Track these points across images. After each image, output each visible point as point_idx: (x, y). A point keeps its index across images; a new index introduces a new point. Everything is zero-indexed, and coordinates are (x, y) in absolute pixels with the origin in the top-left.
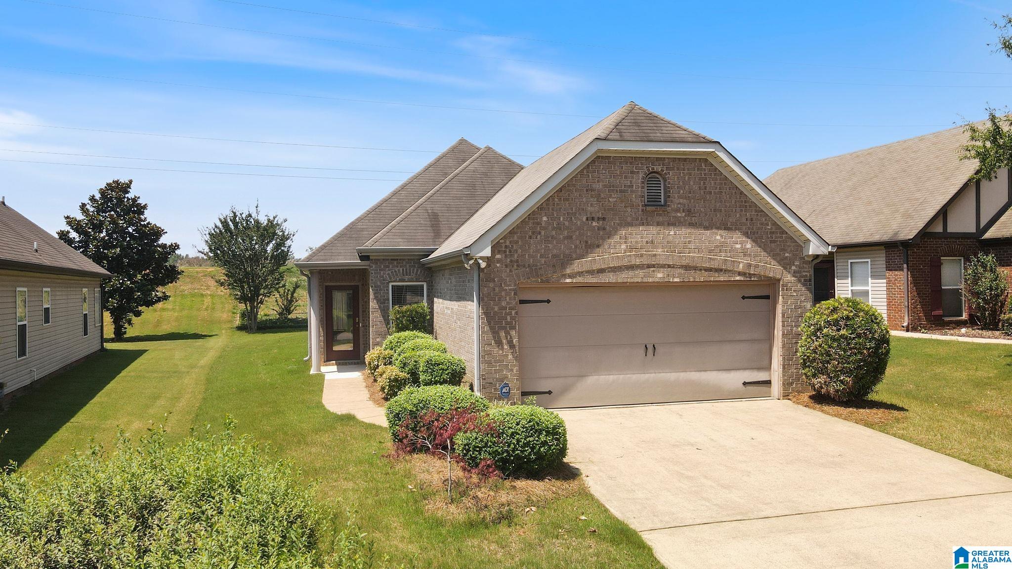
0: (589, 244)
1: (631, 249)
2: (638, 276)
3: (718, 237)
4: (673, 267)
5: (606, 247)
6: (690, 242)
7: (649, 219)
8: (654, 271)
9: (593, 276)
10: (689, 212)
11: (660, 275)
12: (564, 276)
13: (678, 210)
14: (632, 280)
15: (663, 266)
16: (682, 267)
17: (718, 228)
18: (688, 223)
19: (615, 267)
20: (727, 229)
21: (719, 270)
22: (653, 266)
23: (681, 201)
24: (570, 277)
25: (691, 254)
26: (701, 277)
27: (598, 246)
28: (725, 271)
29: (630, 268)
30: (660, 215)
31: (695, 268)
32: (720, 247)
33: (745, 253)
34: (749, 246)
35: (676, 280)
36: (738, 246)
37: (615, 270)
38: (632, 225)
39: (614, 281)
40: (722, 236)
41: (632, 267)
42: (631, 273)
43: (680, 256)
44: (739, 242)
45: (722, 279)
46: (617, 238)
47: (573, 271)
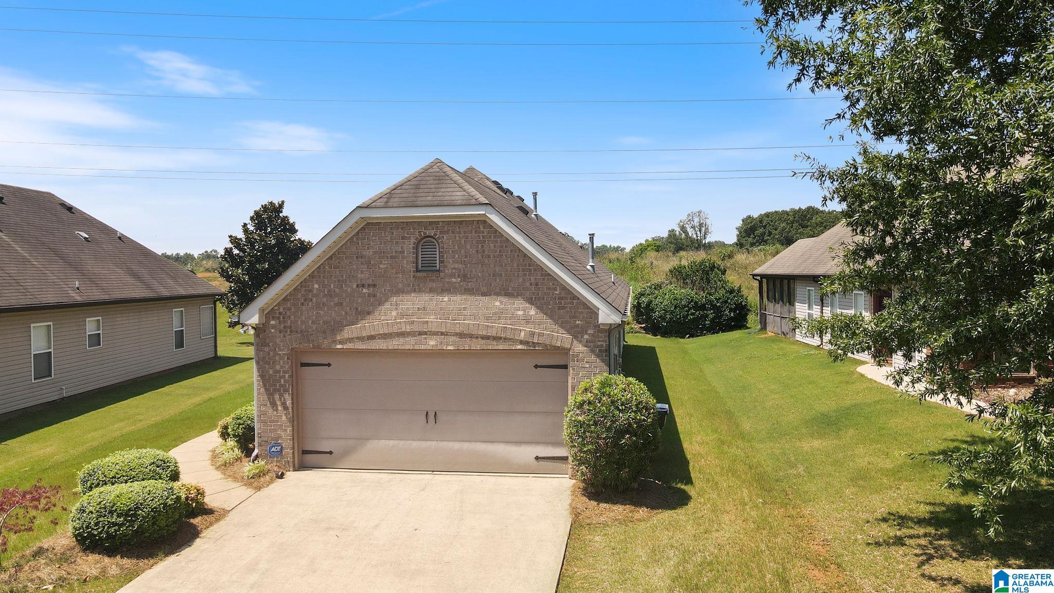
0: (359, 311)
1: (402, 316)
2: (408, 344)
3: (497, 303)
4: (447, 335)
5: (377, 313)
6: (465, 309)
7: (421, 285)
8: (425, 339)
9: (362, 343)
10: (465, 277)
11: (432, 343)
12: (335, 342)
13: (453, 276)
14: (403, 348)
15: (435, 333)
16: (456, 334)
17: (498, 294)
18: (463, 288)
19: (386, 334)
20: (508, 294)
21: (497, 338)
22: (426, 333)
23: (456, 266)
24: (341, 343)
25: (466, 322)
26: (477, 345)
27: (369, 313)
28: (505, 339)
29: (400, 334)
30: (433, 281)
31: (471, 336)
32: (499, 315)
33: (528, 321)
34: (532, 312)
35: (450, 348)
36: (520, 313)
37: (385, 336)
38: (403, 292)
39: (384, 348)
40: (501, 303)
41: (402, 334)
42: (402, 340)
43: (454, 324)
44: (521, 308)
45: (501, 347)
46: (387, 305)
47: (343, 337)
